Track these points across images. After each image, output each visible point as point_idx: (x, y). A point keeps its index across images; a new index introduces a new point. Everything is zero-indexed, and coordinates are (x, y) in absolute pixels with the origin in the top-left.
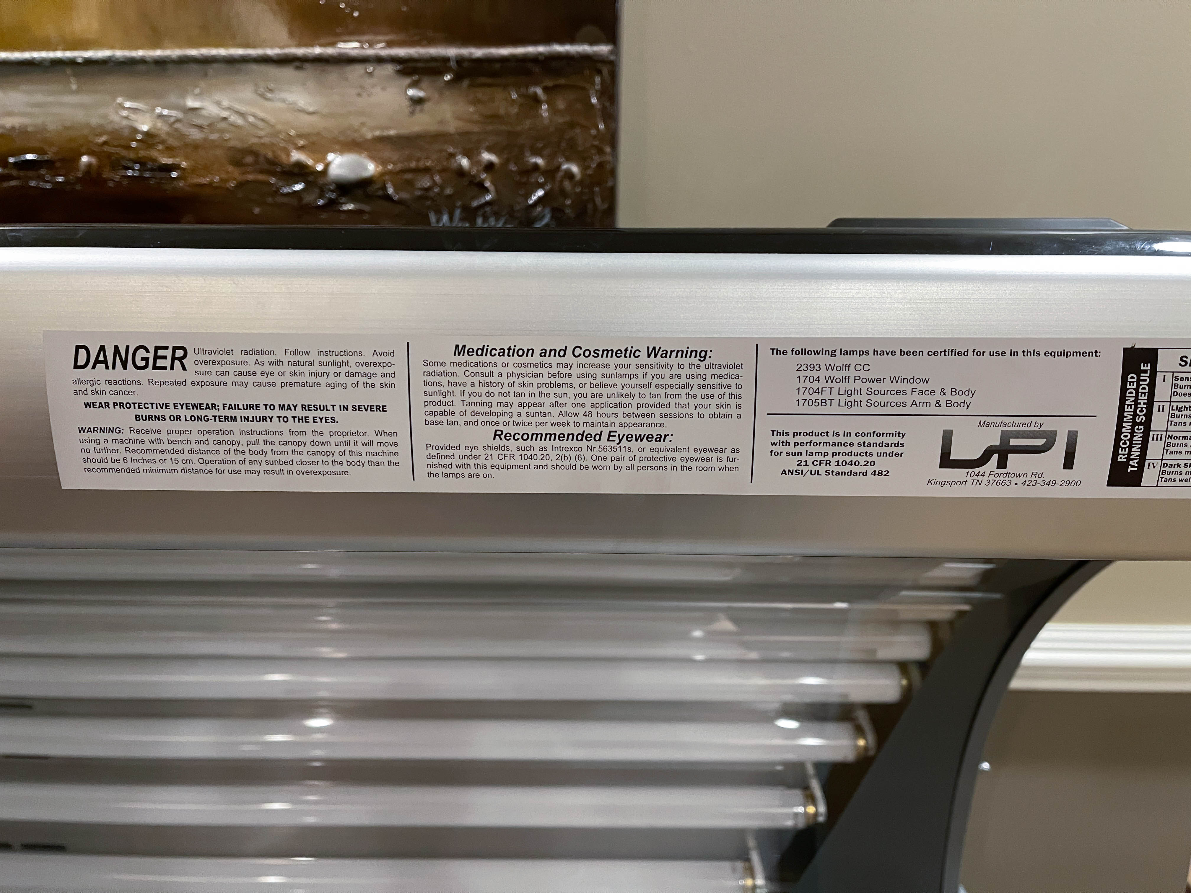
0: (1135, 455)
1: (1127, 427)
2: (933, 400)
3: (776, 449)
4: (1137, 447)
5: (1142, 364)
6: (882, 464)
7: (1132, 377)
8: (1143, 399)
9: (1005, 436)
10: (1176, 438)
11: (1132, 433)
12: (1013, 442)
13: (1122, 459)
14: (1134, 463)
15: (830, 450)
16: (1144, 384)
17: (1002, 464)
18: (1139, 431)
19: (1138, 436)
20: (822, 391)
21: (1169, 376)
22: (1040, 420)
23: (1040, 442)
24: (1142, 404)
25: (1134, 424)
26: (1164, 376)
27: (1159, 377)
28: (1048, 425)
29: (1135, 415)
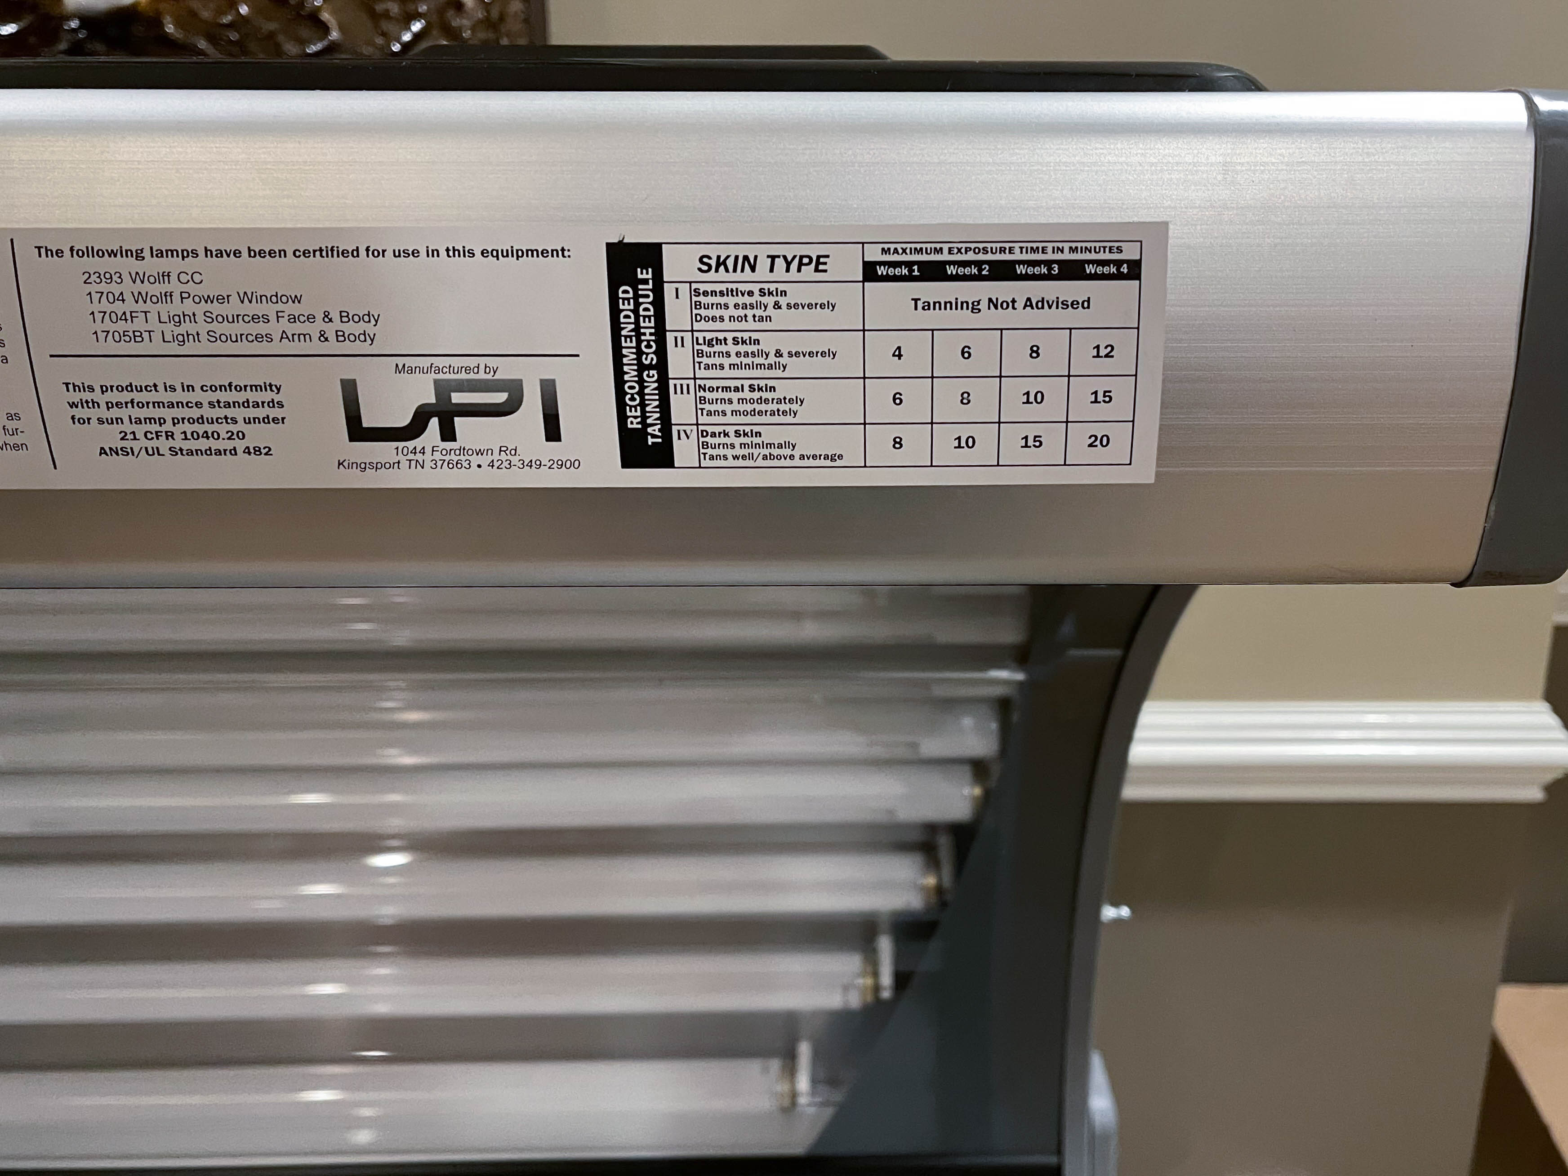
0: (653, 417)
1: (630, 374)
2: (313, 329)
3: (79, 413)
4: (653, 405)
5: (639, 270)
6: (256, 435)
7: (625, 291)
8: (648, 327)
9: (443, 389)
10: (711, 389)
11: (641, 382)
12: (457, 398)
13: (634, 424)
14: (655, 430)
15: (168, 414)
16: (646, 303)
17: (448, 434)
18: (651, 378)
19: (651, 387)
20: (132, 317)
21: (684, 289)
22: (492, 362)
23: (500, 398)
24: (648, 335)
25: (642, 368)
26: (677, 289)
27: (669, 291)
28: (507, 370)
29: (639, 353)
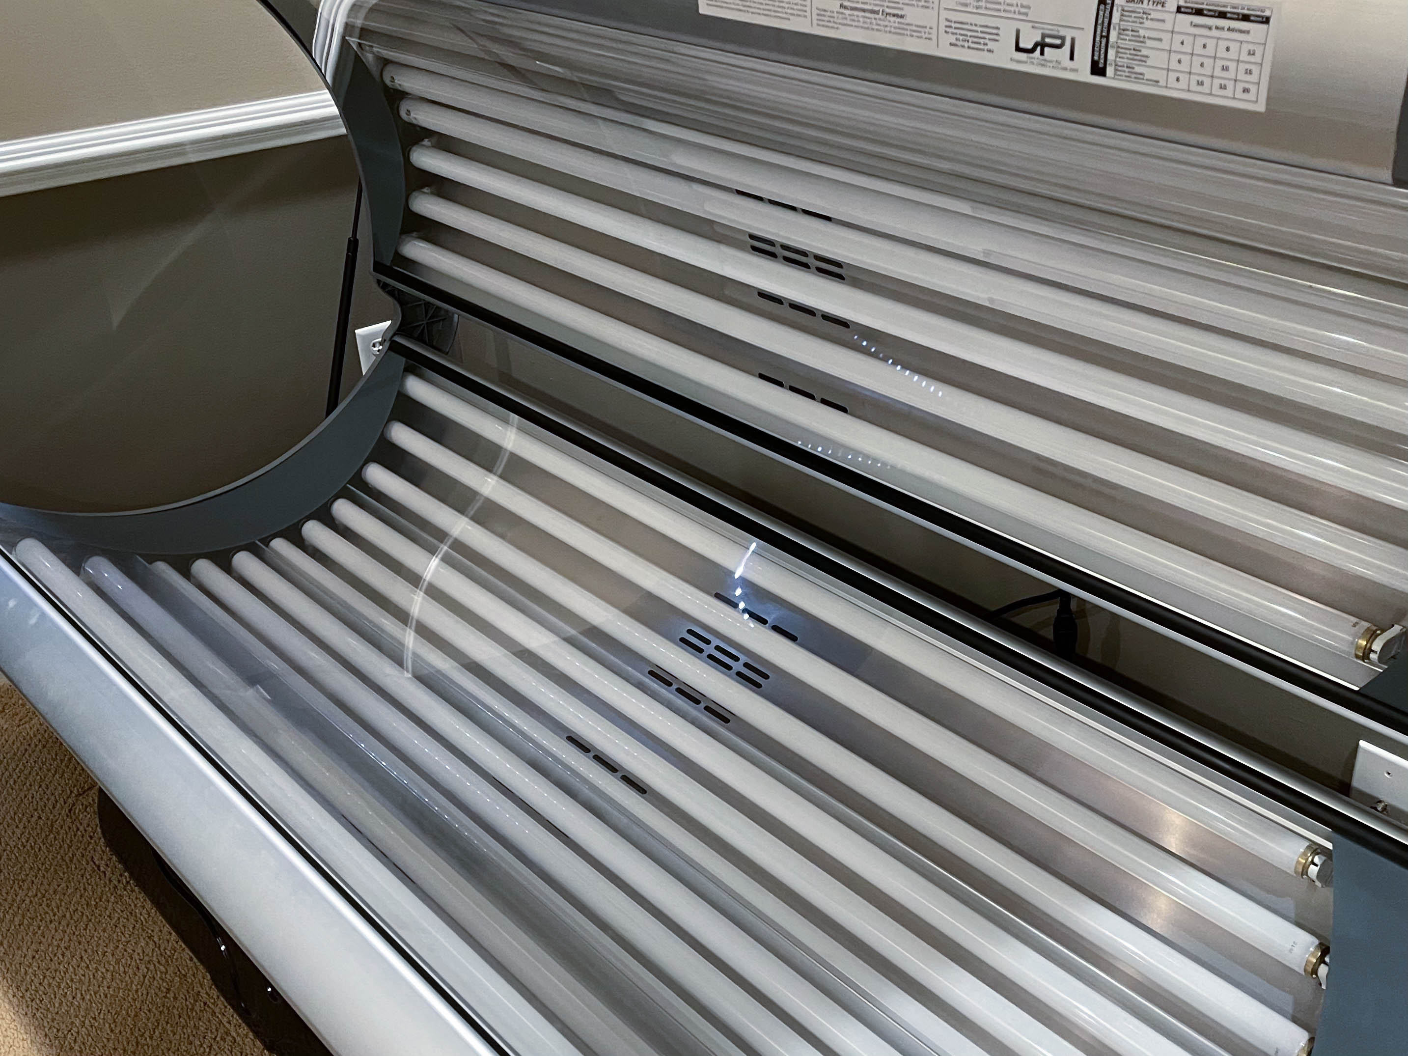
0: (1102, 56)
1: (1098, 39)
2: (1012, 9)
3: (948, 30)
4: (1103, 51)
6: (991, 45)
7: (1102, 7)
8: (1106, 21)
9: (1044, 36)
10: (1122, 48)
11: (1101, 42)
12: (1048, 40)
13: (1096, 58)
14: (1102, 61)
15: (969, 34)
16: (1108, 12)
17: (1042, 53)
18: (1104, 41)
19: (1103, 44)
21: (1120, 9)
22: (1059, 28)
23: (1058, 42)
24: (1106, 24)
25: (1102, 37)
26: (1117, 8)
27: (1115, 8)
28: (1062, 32)
29: (1102, 31)
